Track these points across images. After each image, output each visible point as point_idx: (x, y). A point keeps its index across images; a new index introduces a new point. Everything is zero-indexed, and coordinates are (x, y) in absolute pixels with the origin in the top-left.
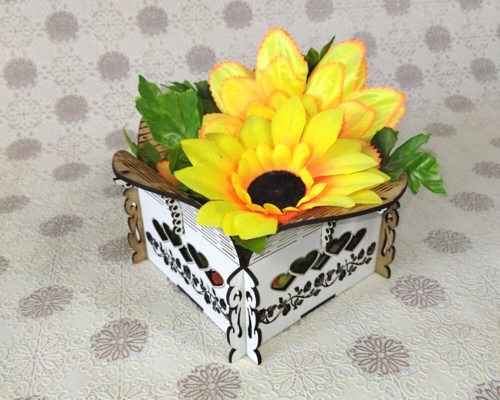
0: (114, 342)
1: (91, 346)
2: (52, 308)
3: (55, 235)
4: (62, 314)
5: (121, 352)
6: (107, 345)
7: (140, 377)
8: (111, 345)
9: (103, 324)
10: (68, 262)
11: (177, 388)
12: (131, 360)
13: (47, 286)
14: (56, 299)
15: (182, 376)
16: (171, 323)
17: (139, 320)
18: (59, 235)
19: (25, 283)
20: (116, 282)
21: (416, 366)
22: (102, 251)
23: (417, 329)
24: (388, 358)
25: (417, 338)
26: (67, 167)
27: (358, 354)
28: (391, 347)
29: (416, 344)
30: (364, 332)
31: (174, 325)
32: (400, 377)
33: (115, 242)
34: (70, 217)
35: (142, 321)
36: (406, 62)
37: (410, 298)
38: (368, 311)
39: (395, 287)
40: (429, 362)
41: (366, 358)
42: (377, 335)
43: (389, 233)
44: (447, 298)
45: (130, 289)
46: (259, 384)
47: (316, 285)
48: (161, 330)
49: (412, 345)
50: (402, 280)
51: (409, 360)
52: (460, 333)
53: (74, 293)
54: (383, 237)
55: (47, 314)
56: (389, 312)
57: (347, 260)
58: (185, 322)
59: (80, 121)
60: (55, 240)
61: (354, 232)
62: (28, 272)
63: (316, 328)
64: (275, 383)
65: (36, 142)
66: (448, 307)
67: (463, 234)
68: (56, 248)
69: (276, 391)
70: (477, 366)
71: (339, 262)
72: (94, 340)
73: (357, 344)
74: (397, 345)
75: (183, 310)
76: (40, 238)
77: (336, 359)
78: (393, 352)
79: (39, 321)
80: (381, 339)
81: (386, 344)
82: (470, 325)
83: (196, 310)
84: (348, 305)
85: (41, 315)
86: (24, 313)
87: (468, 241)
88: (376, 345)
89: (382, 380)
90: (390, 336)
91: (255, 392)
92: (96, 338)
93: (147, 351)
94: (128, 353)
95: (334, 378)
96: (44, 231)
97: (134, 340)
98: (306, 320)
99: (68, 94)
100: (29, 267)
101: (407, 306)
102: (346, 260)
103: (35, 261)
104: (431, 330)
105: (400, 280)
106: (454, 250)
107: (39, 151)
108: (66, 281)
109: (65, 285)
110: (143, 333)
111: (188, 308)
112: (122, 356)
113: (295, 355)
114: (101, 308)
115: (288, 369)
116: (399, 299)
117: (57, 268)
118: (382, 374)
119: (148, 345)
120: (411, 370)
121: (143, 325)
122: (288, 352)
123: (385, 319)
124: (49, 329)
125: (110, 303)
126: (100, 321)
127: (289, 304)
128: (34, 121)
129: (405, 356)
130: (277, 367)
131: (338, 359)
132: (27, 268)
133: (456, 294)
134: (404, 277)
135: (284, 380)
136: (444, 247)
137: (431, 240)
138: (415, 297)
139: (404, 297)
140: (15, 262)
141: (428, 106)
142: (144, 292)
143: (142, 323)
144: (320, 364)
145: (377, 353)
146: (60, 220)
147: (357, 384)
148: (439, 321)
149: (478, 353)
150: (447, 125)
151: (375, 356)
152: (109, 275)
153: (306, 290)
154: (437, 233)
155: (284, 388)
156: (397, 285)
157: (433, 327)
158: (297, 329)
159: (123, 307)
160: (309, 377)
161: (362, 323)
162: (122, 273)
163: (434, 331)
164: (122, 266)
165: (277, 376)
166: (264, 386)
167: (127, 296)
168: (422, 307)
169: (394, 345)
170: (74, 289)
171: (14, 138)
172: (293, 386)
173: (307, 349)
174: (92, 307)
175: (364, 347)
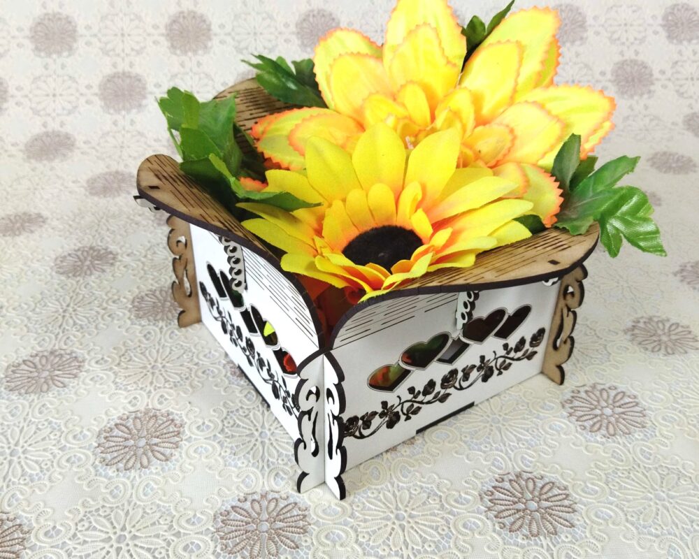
0: (132, 442)
1: (97, 445)
2: (50, 382)
3: (74, 276)
4: (63, 393)
5: (138, 458)
6: (120, 446)
7: (160, 500)
8: (125, 447)
9: (120, 414)
10: (84, 317)
11: (211, 523)
12: (151, 473)
13: (49, 349)
14: (59, 370)
15: (223, 505)
16: (219, 422)
17: (172, 413)
18: (79, 275)
19: (19, 341)
20: (150, 352)
21: (585, 528)
22: (136, 304)
23: (595, 470)
24: (543, 511)
25: (593, 484)
26: (107, 177)
27: (496, 499)
28: (550, 494)
29: (590, 494)
30: (511, 466)
31: (224, 425)
32: (558, 543)
33: (157, 293)
34: (99, 251)
35: (177, 415)
36: (629, 55)
37: (590, 419)
38: (522, 434)
39: (568, 400)
40: (608, 525)
41: (508, 507)
42: (530, 473)
43: (568, 316)
44: (649, 424)
45: (167, 365)
46: (337, 531)
47: (443, 386)
48: (203, 431)
49: (583, 494)
50: (582, 390)
51: (575, 517)
52: (662, 483)
53: (86, 364)
54: (558, 321)
55: (41, 391)
56: (554, 438)
57: (497, 353)
58: (240, 423)
59: (134, 111)
60: (72, 281)
61: (511, 310)
62: (26, 326)
63: (438, 451)
64: (361, 532)
65: (67, 137)
66: (649, 439)
67: (688, 327)
68: (71, 294)
69: (361, 545)
70: (682, 539)
71: (483, 354)
72: (102, 436)
73: (497, 484)
74: (560, 492)
75: (240, 405)
76: (52, 278)
77: (462, 504)
78: (552, 502)
79: (28, 400)
80: (535, 479)
81: (542, 488)
82: (680, 472)
83: (260, 406)
84: (493, 419)
85: (32, 392)
86: (9, 386)
87: (693, 338)
88: (527, 488)
89: (529, 545)
90: (550, 476)
91: (328, 542)
92: (105, 434)
93: (177, 460)
94: (149, 462)
95: (453, 534)
96: (60, 268)
97: (160, 443)
98: (423, 437)
99: (120, 69)
100: (29, 318)
101: (584, 432)
102: (494, 352)
103: (37, 310)
104: (617, 474)
105: (578, 389)
106: (669, 351)
107: (71, 151)
108: (77, 344)
109: (75, 349)
110: (176, 433)
111: (248, 402)
112: (139, 465)
113: (399, 491)
114: (120, 389)
115: (384, 512)
116: (573, 419)
117: (67, 324)
118: (530, 536)
119: (181, 453)
120: (577, 533)
121: (178, 422)
122: (389, 485)
123: (547, 448)
124: (40, 413)
125: (135, 383)
126: (115, 409)
127: (398, 412)
128: (69, 107)
129: (570, 510)
130: (369, 507)
131: (464, 504)
132: (25, 319)
133: (664, 419)
134: (584, 385)
135: (376, 528)
136: (655, 344)
137: (636, 331)
138: (599, 418)
139: (581, 417)
140: (10, 309)
141: (657, 125)
142: (188, 370)
143: (176, 417)
144: (435, 508)
145: (527, 500)
146: (85, 254)
147: (489, 547)
148: (631, 459)
149: (687, 517)
150: (683, 157)
151: (522, 506)
152: (140, 341)
153: (426, 392)
154: (647, 320)
155: (374, 542)
156: (573, 397)
157: (621, 468)
158: (407, 450)
159: (153, 391)
160: (415, 527)
161: (510, 452)
162: (160, 340)
163: (621, 475)
164: (161, 328)
165: (365, 521)
166: (343, 535)
167: (161, 374)
168: (608, 435)
169: (556, 491)
170: (87, 357)
171: (38, 129)
172: (388, 539)
173: (419, 483)
174: (109, 386)
175: (507, 490)
